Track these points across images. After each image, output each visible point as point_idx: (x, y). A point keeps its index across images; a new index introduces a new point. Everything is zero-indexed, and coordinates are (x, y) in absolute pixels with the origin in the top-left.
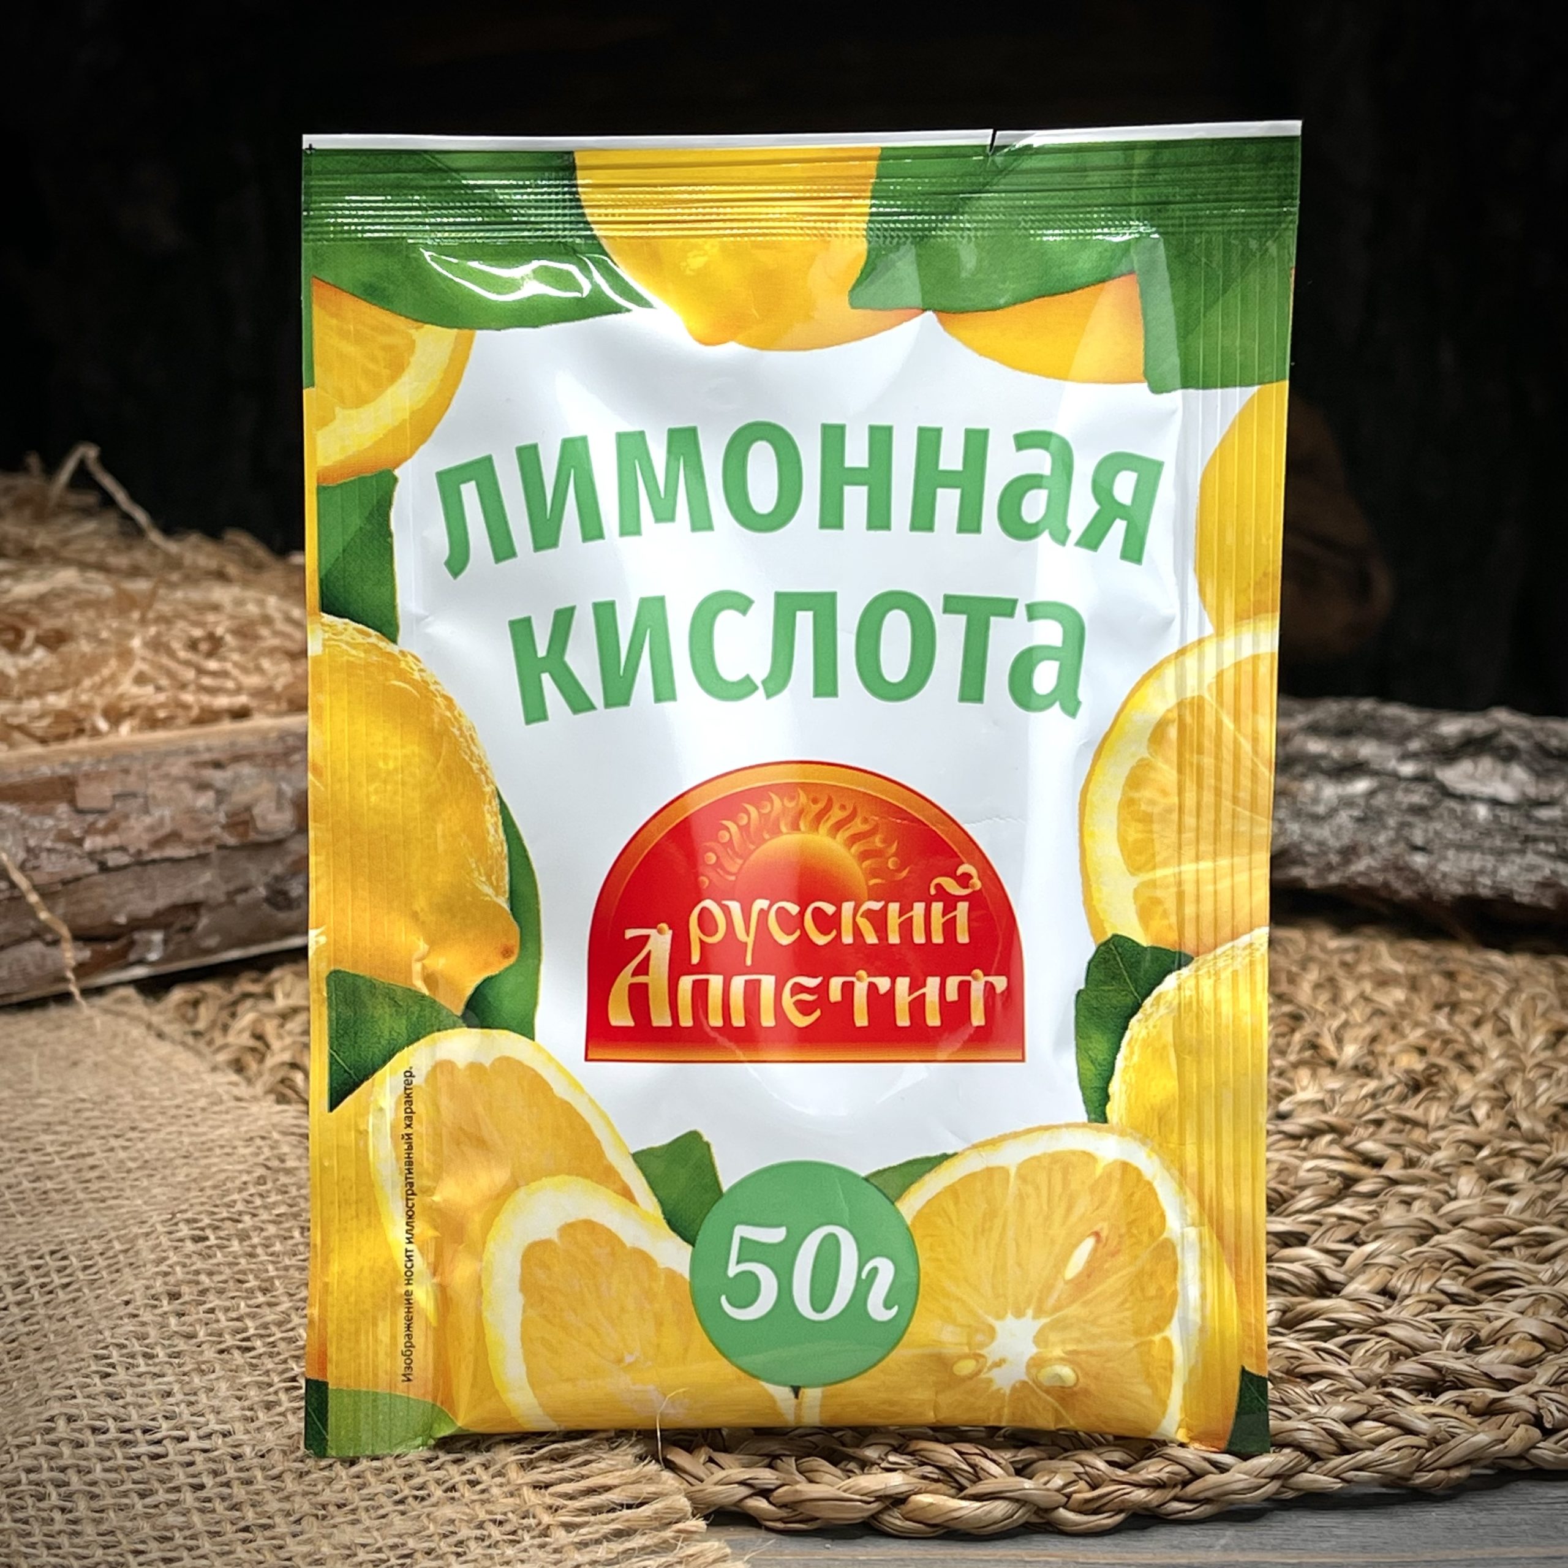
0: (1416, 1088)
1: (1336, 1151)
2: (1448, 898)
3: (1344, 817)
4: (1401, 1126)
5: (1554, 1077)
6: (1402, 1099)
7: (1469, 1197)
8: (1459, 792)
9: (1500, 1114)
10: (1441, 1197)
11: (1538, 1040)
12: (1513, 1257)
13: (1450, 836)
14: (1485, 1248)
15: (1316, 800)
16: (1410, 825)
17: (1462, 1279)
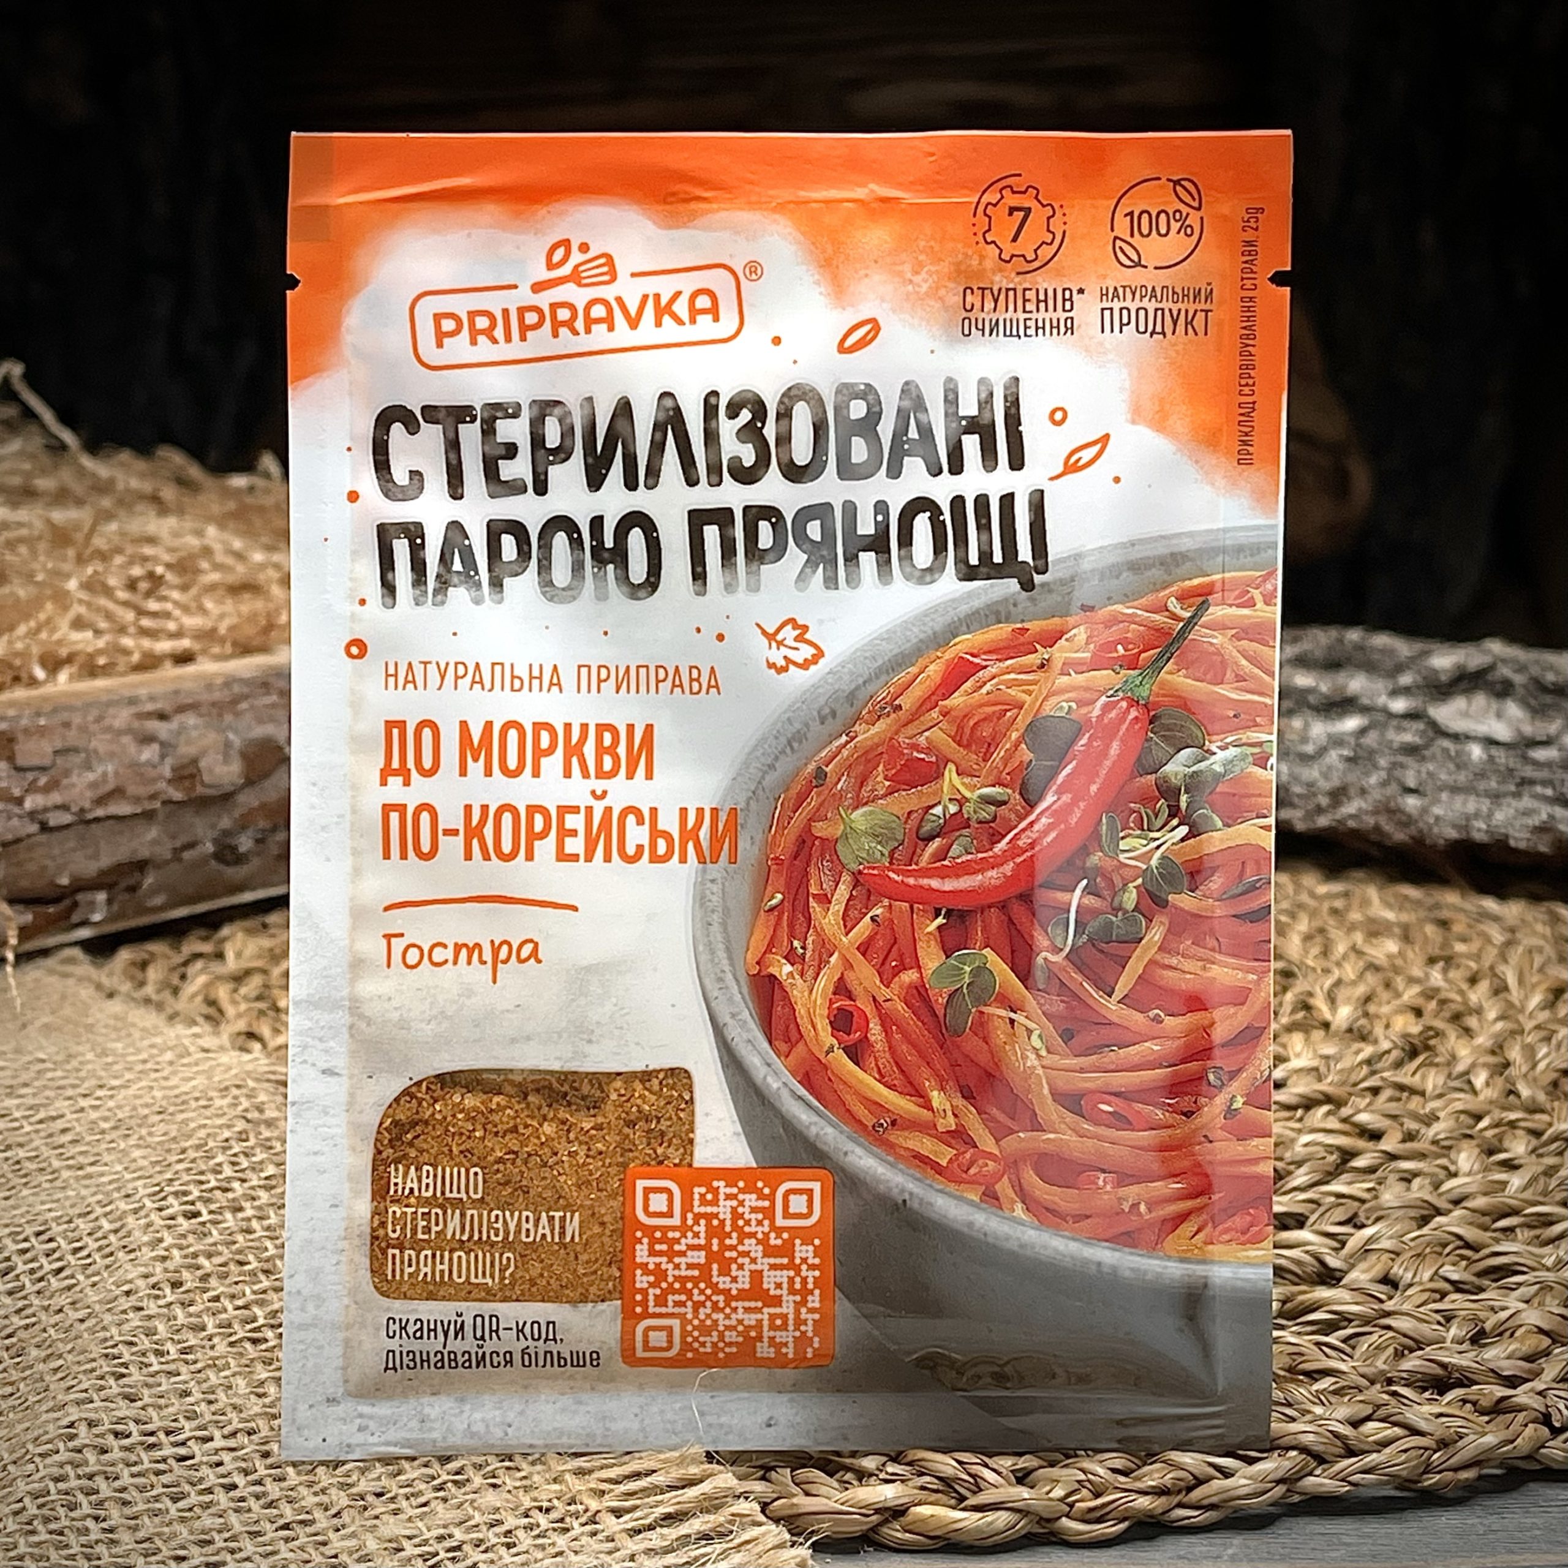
0: (1413, 1053)
1: (1333, 1123)
2: (1442, 842)
3: (1333, 757)
4: (1397, 1094)
5: (1554, 1041)
6: (1398, 1065)
7: (1469, 1174)
8: (1451, 731)
9: (1499, 1081)
10: (1442, 1174)
11: (1536, 1000)
12: (1514, 1240)
13: (1443, 777)
14: (1486, 1229)
15: (1305, 740)
16: (1402, 766)
17: (1464, 1263)
